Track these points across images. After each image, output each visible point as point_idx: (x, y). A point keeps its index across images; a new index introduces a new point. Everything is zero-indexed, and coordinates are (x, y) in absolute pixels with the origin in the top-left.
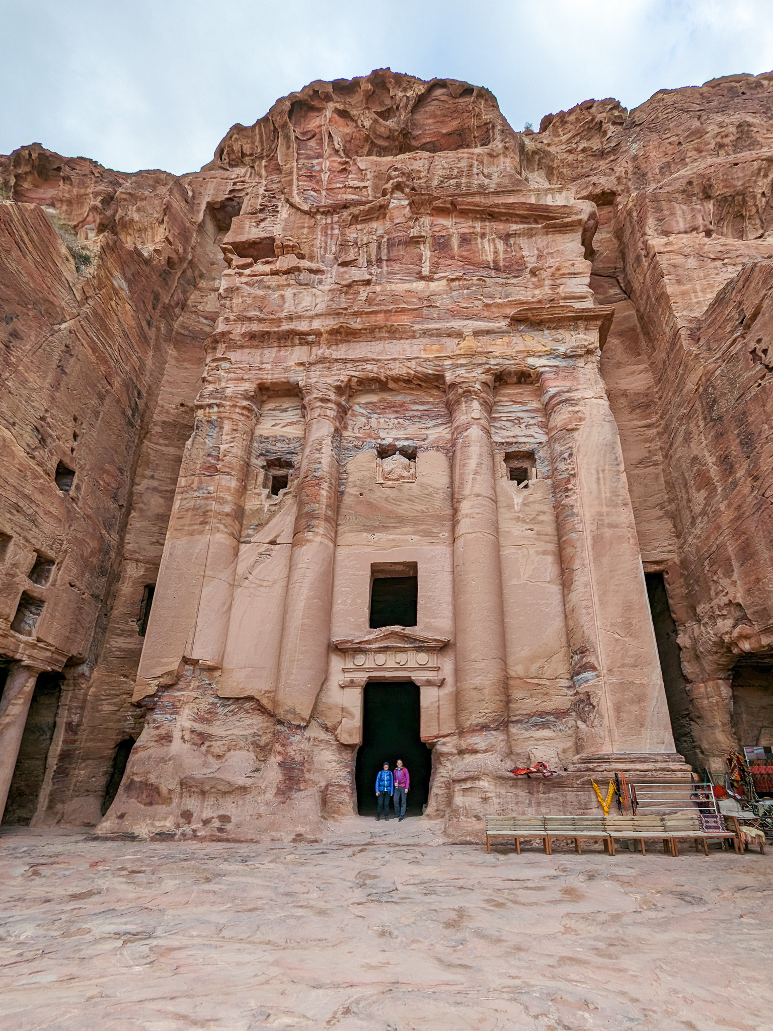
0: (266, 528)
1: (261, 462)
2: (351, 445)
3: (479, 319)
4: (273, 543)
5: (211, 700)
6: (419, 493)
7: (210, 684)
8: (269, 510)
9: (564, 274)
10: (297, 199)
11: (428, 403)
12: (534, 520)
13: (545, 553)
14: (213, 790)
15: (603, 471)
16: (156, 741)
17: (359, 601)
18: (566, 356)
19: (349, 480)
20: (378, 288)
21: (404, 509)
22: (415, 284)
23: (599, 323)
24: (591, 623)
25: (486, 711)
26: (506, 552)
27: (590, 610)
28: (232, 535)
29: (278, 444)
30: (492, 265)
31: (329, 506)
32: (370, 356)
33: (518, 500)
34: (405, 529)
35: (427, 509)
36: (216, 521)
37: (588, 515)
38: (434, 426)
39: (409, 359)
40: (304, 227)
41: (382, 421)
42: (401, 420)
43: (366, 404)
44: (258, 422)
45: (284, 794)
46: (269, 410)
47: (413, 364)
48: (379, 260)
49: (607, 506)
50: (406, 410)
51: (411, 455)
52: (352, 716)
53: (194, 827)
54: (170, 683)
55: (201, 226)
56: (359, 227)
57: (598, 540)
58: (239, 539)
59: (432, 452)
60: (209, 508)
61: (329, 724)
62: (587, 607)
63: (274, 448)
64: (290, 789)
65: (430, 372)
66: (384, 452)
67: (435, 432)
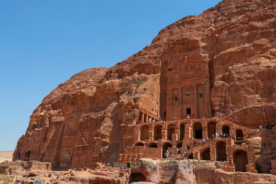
2: (183, 95)
3: (196, 77)
4: (176, 106)
6: (191, 100)
8: (176, 103)
9: (205, 70)
10: (174, 61)
11: (191, 88)
12: (202, 102)
15: (208, 96)
17: (185, 112)
19: (183, 99)
20: (185, 74)
21: (189, 102)
22: (189, 73)
23: (209, 77)
26: (199, 105)
30: (197, 69)
31: (181, 102)
33: (201, 99)
36: (170, 105)
37: (206, 101)
39: (188, 84)
40: (175, 65)
42: (188, 91)
43: (185, 89)
44: (173, 93)
48: (184, 70)
51: (189, 95)
55: (163, 66)
58: (173, 107)
59: (192, 95)
63: (175, 95)
65: (191, 85)
67: (192, 92)
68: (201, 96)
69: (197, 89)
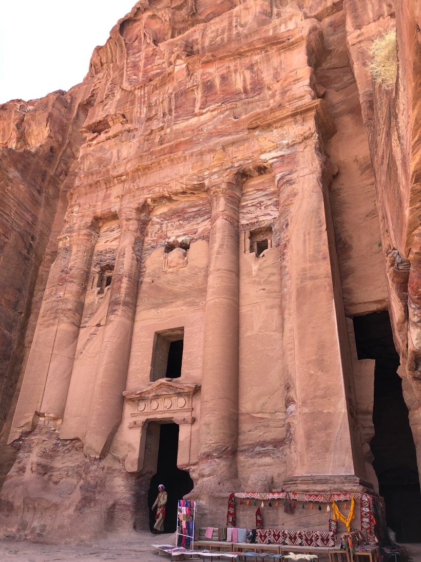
0: (96, 315)
1: (97, 269)
2: (149, 247)
3: (230, 134)
4: (98, 325)
5: (54, 442)
6: (189, 274)
7: (55, 430)
8: (98, 302)
9: (290, 82)
10: (126, 85)
11: (199, 205)
12: (266, 282)
13: (272, 307)
14: (40, 507)
15: (309, 234)
16: (17, 472)
17: (145, 361)
18: (289, 146)
19: (147, 272)
20: (168, 130)
21: (178, 288)
22: (191, 121)
23: (313, 113)
24: (292, 363)
25: (211, 442)
26: (244, 310)
27: (293, 351)
28: (73, 323)
29: (108, 255)
30: (242, 91)
31: (126, 295)
32: (158, 181)
33: (255, 267)
34: (178, 303)
35: (193, 285)
36: (62, 315)
37: (295, 272)
38: (202, 222)
39: (182, 177)
40: (127, 102)
41: (169, 225)
42: (181, 222)
43: (161, 214)
44: (97, 242)
45: (80, 509)
46: (104, 232)
47: (184, 180)
48: (170, 110)
49: (310, 262)
50: (185, 213)
51: (185, 247)
52: (134, 449)
53: (26, 532)
54: (29, 430)
56: (157, 92)
57: (301, 292)
58: (78, 326)
59: (200, 241)
60: (58, 307)
61: (121, 457)
62: (291, 349)
63: (105, 258)
64: (84, 506)
65: (195, 183)
66: (170, 248)
67: (202, 226)
68: (261, 247)
69: (236, 203)
